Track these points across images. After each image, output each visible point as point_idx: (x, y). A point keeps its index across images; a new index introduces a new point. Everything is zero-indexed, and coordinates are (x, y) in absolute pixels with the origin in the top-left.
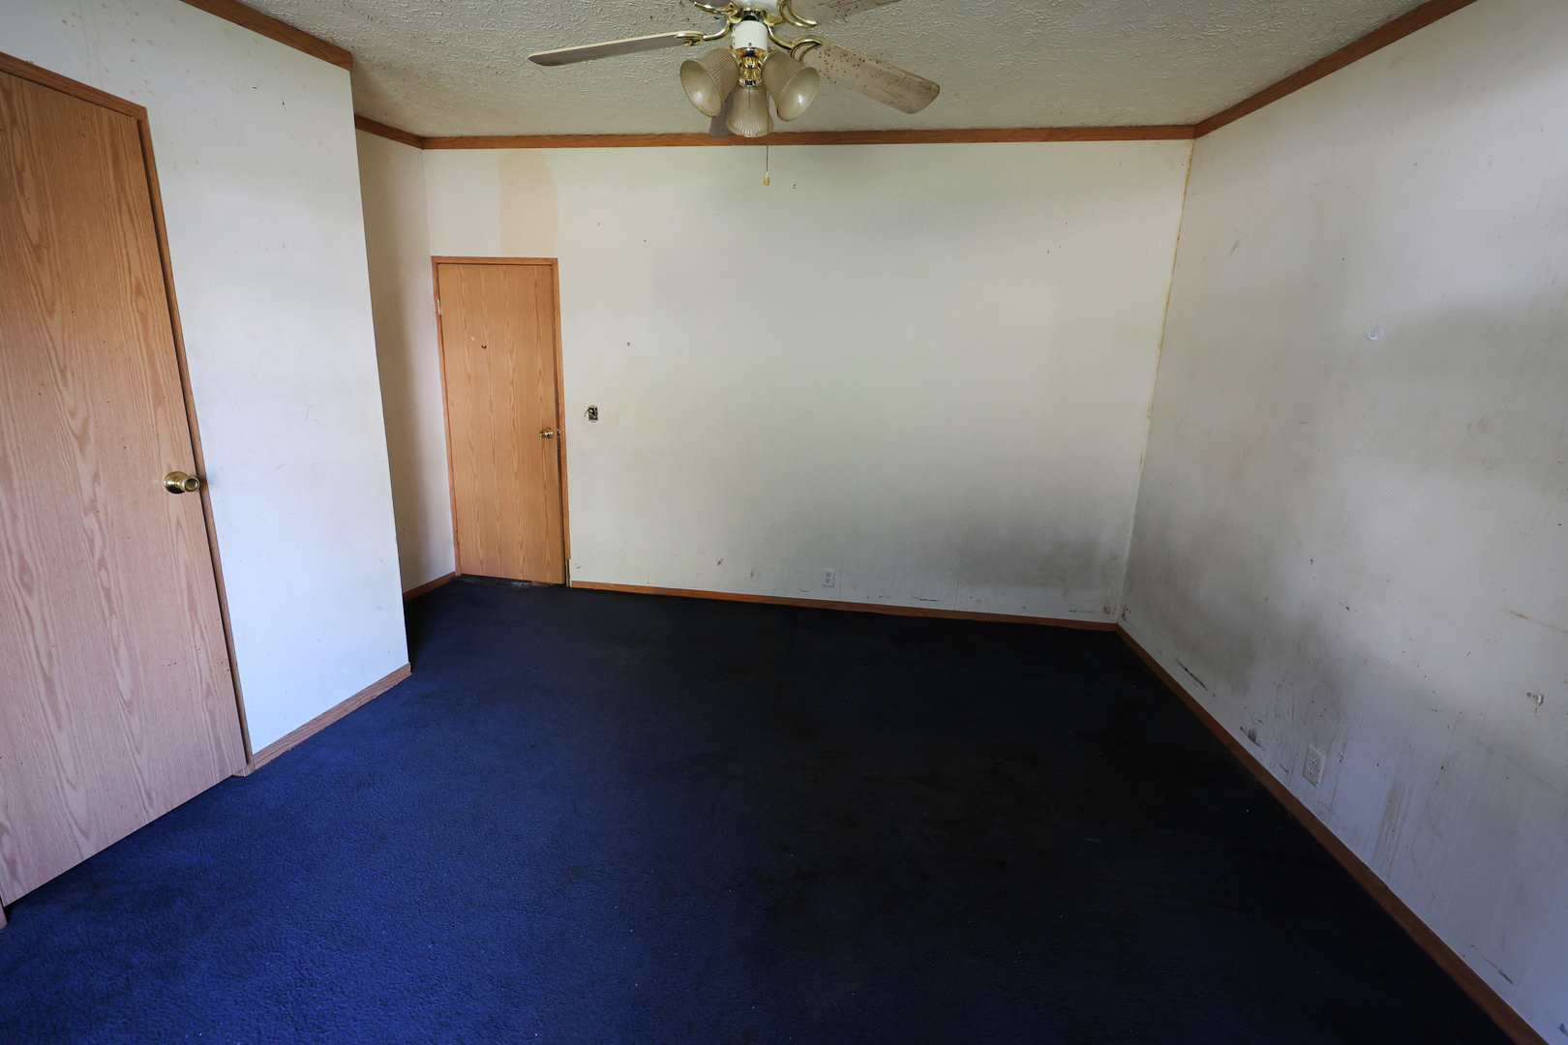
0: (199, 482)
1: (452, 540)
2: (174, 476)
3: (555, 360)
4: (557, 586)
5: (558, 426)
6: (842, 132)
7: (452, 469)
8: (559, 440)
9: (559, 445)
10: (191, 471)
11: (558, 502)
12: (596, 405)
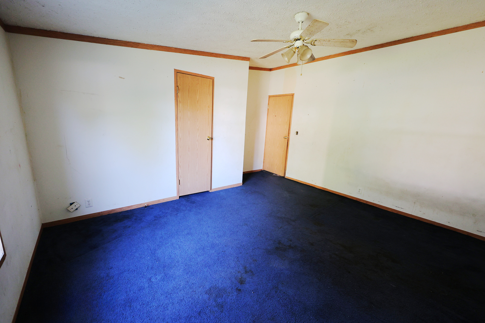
0: (212, 139)
1: (263, 161)
2: (208, 137)
3: (290, 119)
4: (283, 177)
5: (288, 136)
6: (384, 44)
7: (265, 145)
8: (288, 139)
9: (288, 141)
10: (211, 137)
11: (285, 155)
12: (298, 131)
